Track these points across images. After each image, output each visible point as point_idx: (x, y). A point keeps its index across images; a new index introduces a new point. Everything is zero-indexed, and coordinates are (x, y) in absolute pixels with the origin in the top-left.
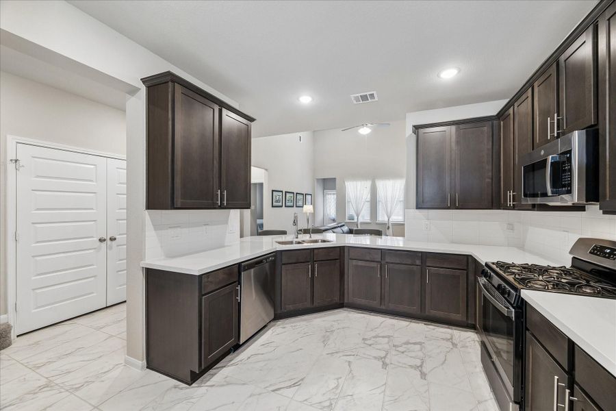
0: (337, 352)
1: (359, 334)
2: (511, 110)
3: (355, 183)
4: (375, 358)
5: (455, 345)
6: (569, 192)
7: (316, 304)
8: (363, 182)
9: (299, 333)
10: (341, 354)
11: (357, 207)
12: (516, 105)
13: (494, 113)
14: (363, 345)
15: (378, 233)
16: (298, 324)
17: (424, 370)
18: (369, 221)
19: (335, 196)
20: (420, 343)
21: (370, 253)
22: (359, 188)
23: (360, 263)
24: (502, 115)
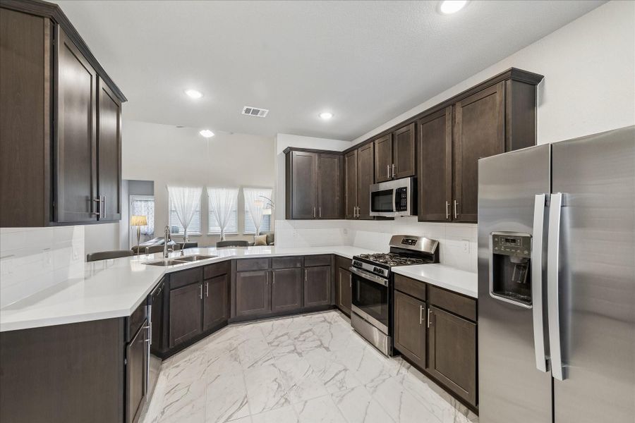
0: (256, 363)
1: (262, 341)
2: (356, 151)
3: (181, 189)
4: (289, 352)
5: (330, 323)
6: (406, 210)
7: (205, 329)
8: (192, 189)
9: (201, 364)
10: (260, 363)
11: (184, 218)
12: (360, 149)
13: (341, 150)
14: (272, 348)
15: (244, 244)
16: (193, 356)
17: (326, 345)
18: (198, 233)
19: (153, 203)
20: (310, 330)
21: (257, 263)
22: (186, 195)
23: (247, 274)
24: (348, 152)
